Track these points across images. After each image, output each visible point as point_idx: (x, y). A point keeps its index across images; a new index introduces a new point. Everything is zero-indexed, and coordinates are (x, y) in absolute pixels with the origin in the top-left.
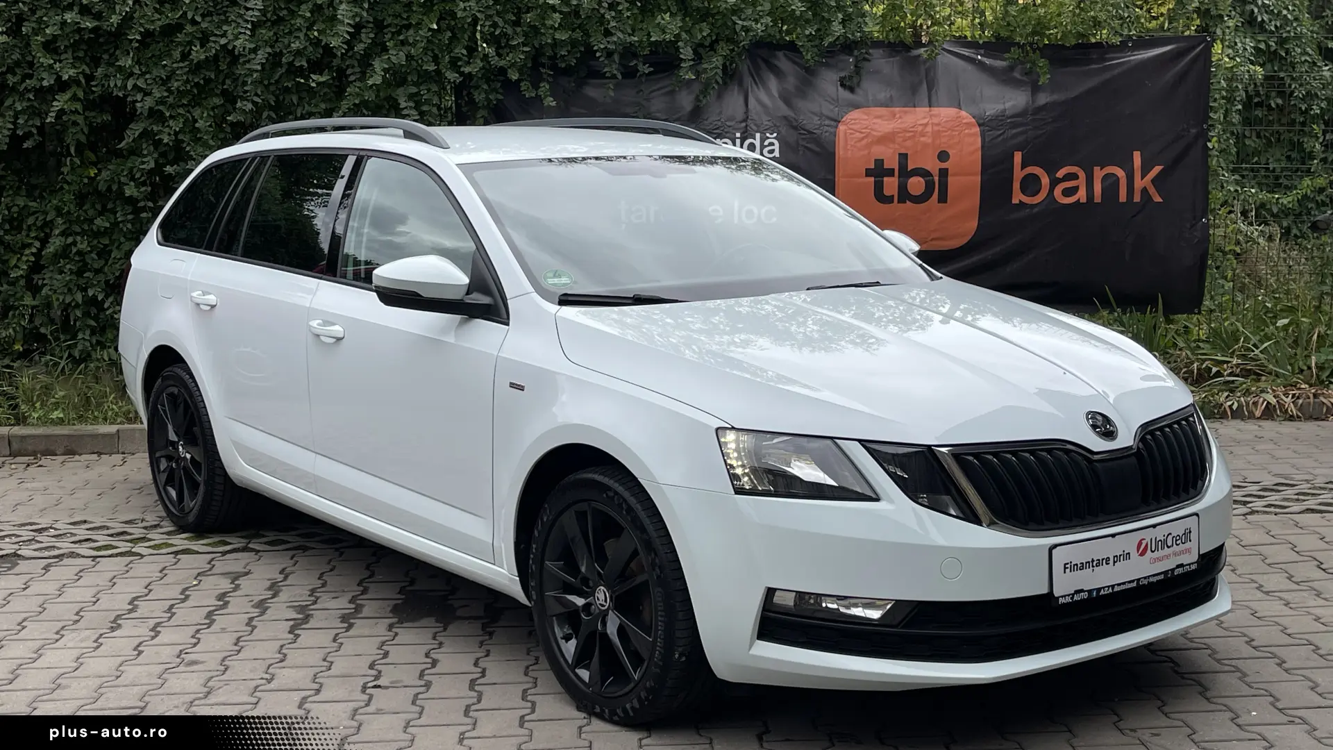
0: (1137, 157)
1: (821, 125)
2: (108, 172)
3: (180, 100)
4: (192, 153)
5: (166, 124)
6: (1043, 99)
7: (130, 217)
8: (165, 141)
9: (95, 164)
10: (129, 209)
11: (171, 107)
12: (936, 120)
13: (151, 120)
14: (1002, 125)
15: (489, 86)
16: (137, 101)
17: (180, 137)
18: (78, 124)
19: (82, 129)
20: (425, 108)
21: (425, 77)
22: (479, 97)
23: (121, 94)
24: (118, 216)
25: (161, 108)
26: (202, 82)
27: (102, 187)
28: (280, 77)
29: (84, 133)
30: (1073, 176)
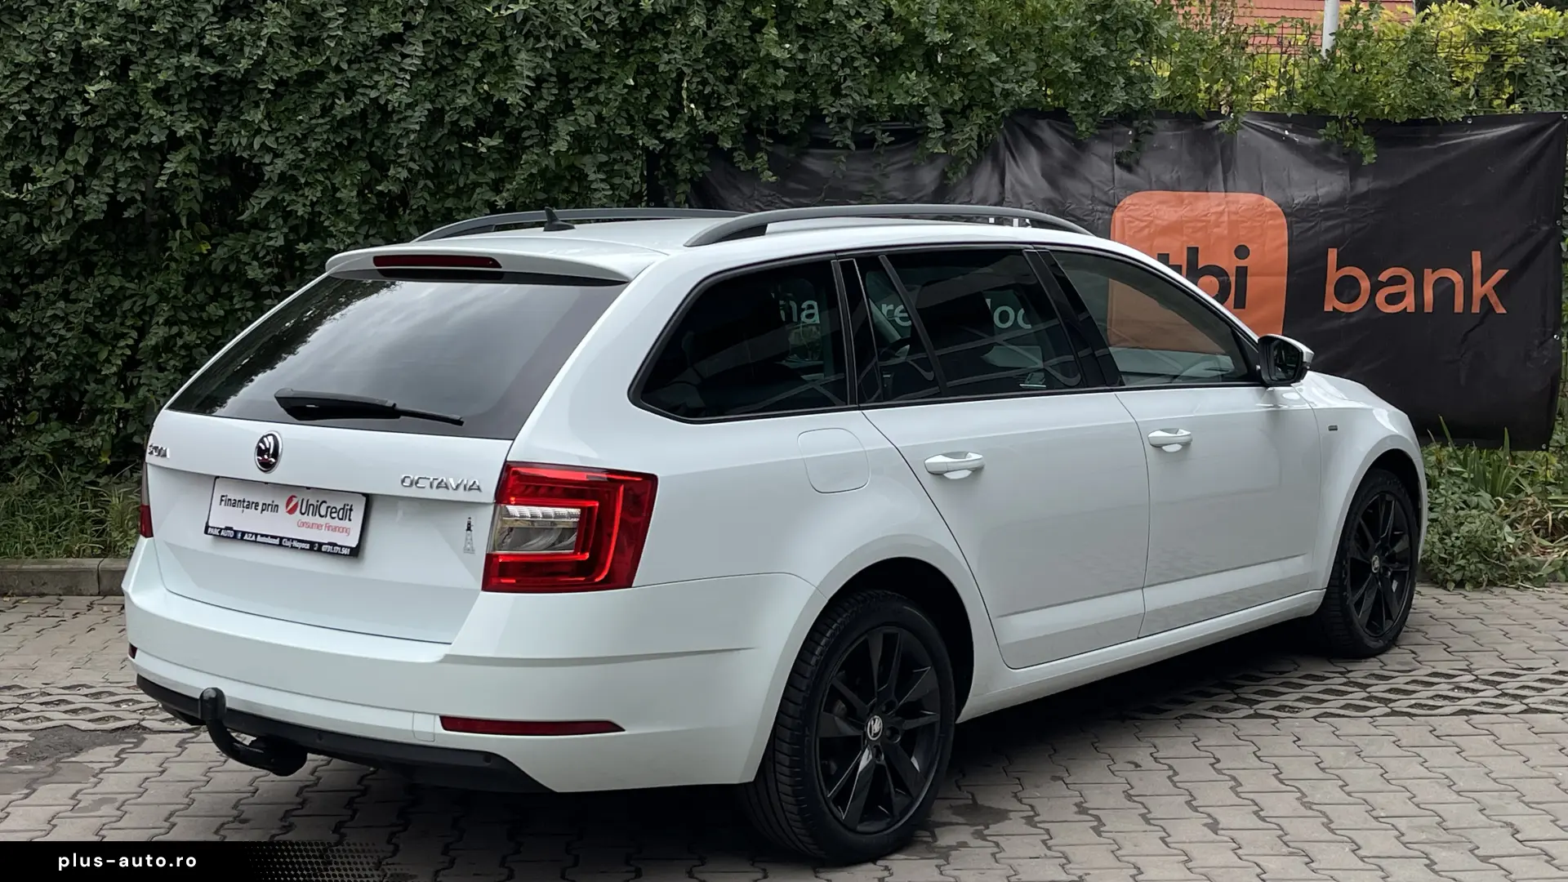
0: (1477, 259)
1: (1093, 210)
2: (226, 249)
3: (318, 164)
4: (331, 228)
5: (300, 192)
6: (1363, 185)
7: (250, 304)
8: (299, 214)
9: (208, 239)
10: (248, 294)
11: (308, 172)
12: (1233, 208)
13: (282, 187)
14: (1313, 216)
15: (694, 155)
16: (264, 164)
17: (318, 209)
18: (192, 189)
19: (195, 197)
20: (617, 181)
21: (619, 143)
22: (682, 169)
23: (245, 155)
24: (235, 301)
25: (295, 172)
26: (345, 143)
27: (217, 267)
28: (441, 138)
29: (198, 201)
30: (1400, 280)
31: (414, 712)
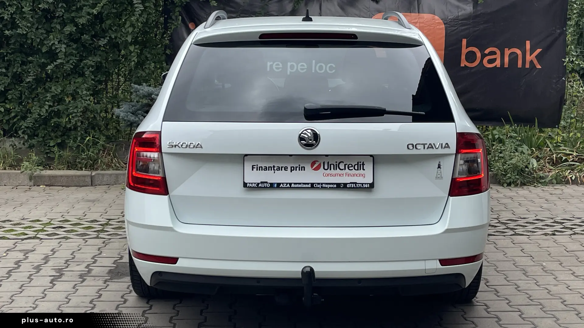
0: (528, 43)
12: (421, 20)
14: (456, 24)
30: (494, 53)
31: (425, 260)
